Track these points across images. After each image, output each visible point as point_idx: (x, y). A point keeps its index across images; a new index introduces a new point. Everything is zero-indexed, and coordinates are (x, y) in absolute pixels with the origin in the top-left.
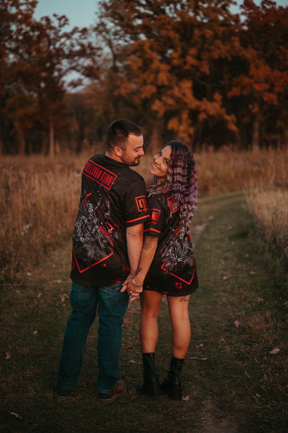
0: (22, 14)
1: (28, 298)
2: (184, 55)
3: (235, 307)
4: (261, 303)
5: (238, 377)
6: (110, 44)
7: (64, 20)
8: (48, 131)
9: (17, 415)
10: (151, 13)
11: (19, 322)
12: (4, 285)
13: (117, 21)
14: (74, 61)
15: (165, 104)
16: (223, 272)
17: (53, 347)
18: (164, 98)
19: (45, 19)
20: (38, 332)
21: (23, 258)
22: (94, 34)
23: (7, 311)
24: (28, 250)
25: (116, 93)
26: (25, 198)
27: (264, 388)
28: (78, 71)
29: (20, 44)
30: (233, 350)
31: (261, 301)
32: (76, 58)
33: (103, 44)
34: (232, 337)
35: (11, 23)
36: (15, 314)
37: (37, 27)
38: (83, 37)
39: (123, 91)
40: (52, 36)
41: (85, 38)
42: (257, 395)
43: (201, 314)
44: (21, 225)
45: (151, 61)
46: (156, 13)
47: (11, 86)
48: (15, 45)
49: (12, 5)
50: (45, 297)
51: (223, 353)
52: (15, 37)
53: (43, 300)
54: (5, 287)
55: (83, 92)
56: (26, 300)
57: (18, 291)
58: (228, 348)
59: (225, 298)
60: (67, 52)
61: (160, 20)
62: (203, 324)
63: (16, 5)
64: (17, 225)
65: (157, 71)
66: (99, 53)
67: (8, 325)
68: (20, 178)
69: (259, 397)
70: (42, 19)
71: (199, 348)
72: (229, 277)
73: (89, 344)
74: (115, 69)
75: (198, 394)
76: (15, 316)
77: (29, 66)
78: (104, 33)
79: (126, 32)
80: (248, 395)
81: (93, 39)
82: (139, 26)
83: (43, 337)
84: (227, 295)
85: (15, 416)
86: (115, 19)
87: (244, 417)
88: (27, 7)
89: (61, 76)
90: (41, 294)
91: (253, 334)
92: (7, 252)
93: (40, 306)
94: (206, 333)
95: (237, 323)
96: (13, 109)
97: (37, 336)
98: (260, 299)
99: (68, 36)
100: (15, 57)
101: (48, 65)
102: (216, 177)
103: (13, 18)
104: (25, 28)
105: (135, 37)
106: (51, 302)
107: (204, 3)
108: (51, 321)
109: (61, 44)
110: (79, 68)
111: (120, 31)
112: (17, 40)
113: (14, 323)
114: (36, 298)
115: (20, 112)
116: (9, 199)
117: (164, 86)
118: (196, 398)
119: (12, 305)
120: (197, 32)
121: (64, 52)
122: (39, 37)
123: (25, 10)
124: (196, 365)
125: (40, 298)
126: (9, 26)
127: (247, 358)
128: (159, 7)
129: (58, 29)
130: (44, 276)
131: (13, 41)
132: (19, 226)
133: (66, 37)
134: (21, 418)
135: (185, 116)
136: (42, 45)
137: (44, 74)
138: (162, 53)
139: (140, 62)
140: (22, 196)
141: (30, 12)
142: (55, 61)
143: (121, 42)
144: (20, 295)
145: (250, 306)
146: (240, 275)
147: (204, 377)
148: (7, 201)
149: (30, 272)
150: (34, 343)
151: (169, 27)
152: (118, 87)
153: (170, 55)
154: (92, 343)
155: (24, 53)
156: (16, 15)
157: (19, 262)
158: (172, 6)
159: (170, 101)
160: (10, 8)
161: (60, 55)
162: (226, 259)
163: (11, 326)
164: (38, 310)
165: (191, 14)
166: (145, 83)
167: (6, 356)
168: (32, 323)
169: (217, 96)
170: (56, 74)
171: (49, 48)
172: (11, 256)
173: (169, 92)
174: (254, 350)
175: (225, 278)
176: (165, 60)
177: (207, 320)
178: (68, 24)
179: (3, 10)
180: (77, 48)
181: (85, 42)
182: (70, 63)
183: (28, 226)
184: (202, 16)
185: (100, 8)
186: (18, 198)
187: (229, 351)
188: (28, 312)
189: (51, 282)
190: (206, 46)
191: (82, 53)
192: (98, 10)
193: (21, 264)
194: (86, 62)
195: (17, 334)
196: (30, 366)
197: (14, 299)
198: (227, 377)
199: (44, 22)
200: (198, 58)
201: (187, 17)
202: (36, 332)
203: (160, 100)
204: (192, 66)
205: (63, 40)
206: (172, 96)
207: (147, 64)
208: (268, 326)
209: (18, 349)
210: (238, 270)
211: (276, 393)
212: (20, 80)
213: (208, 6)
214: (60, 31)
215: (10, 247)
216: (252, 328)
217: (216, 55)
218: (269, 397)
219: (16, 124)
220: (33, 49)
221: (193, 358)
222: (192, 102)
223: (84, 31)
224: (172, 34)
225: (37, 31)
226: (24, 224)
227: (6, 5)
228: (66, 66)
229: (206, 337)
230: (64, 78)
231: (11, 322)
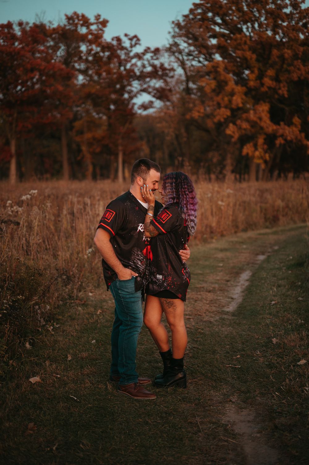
0: (92, 34)
1: (89, 314)
2: (260, 77)
3: (277, 328)
4: (301, 325)
5: (263, 381)
6: (183, 64)
7: (135, 40)
8: (117, 155)
9: (76, 398)
10: (227, 32)
11: (79, 333)
12: (68, 301)
13: (190, 41)
14: (145, 83)
15: (240, 128)
16: (273, 298)
17: (108, 353)
18: (239, 122)
19: (115, 39)
20: (96, 341)
21: (85, 280)
22: (166, 55)
23: (69, 324)
24: (91, 272)
25: (188, 117)
26: (88, 224)
27: (284, 388)
28: (149, 93)
29: (90, 65)
30: (265, 360)
31: (301, 323)
32: (148, 79)
33: (175, 65)
34: (267, 351)
35: (81, 44)
36: (76, 326)
37: (107, 47)
38: (155, 58)
39: (195, 115)
40: (123, 57)
41: (157, 59)
42: (276, 393)
43: (244, 333)
44: (84, 249)
45: (226, 83)
46: (231, 32)
47: (79, 109)
48: (84, 66)
49: (82, 25)
50: (104, 314)
51: (256, 363)
52: (84, 58)
53: (102, 316)
54: (68, 304)
55: (154, 115)
56: (87, 316)
57: (80, 308)
58: (261, 359)
59: (269, 320)
60: (138, 73)
61: (236, 40)
62: (243, 341)
63: (86, 24)
64: (81, 249)
65: (232, 94)
66: (171, 74)
67: (70, 335)
68: (85, 204)
69: (278, 395)
70: (113, 39)
71: (236, 359)
72: (276, 301)
73: (140, 352)
74: (188, 90)
75: (227, 392)
76: (76, 328)
77: (98, 87)
78: (176, 54)
79: (200, 52)
80: (270, 394)
81: (166, 60)
82: (213, 46)
83: (100, 346)
84: (271, 317)
85: (74, 399)
86: (189, 38)
87: (262, 409)
88: (98, 26)
89: (131, 98)
90: (101, 311)
91: (286, 349)
92: (71, 273)
93: (99, 321)
94: (245, 348)
95: (274, 340)
96: (81, 132)
97: (95, 344)
98: (301, 321)
99: (139, 56)
100: (84, 79)
101: (118, 86)
102: (287, 206)
103: (83, 38)
104: (96, 48)
105: (209, 58)
106: (109, 318)
107: (284, 21)
108: (108, 333)
109: (132, 65)
110: (150, 90)
111: (194, 51)
112: (87, 61)
113: (76, 334)
114: (96, 314)
115: (88, 136)
116: (74, 225)
117: (239, 109)
118: (225, 395)
119: (74, 319)
120: (275, 52)
121: (135, 73)
122: (109, 58)
123: (96, 30)
124: (231, 371)
125: (99, 315)
126: (79, 47)
127: (276, 367)
128: (236, 26)
129: (129, 49)
130: (104, 296)
131: (82, 62)
132: (83, 249)
133: (137, 58)
134: (78, 400)
135: (261, 141)
136: (112, 66)
137: (113, 96)
138: (239, 74)
139: (213, 84)
140: (87, 222)
141: (100, 32)
142: (125, 83)
143: (194, 63)
144: (82, 311)
145: (290, 326)
146: (288, 301)
147: (236, 380)
148: (72, 227)
149: (91, 292)
150: (92, 349)
151: (246, 47)
152: (190, 110)
153: (247, 75)
154: (143, 352)
155: (94, 75)
156: (87, 34)
157: (82, 283)
158: (249, 24)
159: (245, 125)
160: (81, 28)
161: (131, 77)
162: (279, 286)
163: (73, 336)
164: (97, 324)
165: (269, 33)
166: (219, 105)
167: (68, 358)
168: (91, 335)
169: (296, 120)
170: (126, 96)
171: (119, 68)
172: (75, 277)
173: (244, 116)
174: (284, 361)
175: (273, 302)
176: (242, 81)
177: (248, 338)
178: (140, 44)
179: (73, 30)
180: (149, 69)
181: (157, 63)
182: (141, 85)
183: (90, 250)
184: (282, 35)
185: (173, 28)
186: (82, 224)
187: (262, 362)
188: (88, 325)
189: (110, 302)
190: (285, 66)
191: (154, 74)
192: (171, 30)
193: (84, 284)
194: (157, 84)
195: (78, 342)
196: (88, 366)
197: (76, 314)
198: (255, 380)
199: (115, 43)
200: (277, 79)
201: (265, 36)
202: (94, 341)
203: (235, 124)
204: (269, 88)
205: (134, 61)
206: (248, 120)
207: (221, 86)
208: (302, 343)
209: (78, 353)
210: (287, 296)
211: (293, 393)
212: (89, 102)
213: (287, 25)
214: (131, 51)
215: (74, 269)
216: (286, 344)
217: (295, 77)
218: (287, 395)
219: (84, 148)
220: (102, 70)
221: (229, 366)
222: (269, 126)
223: (157, 51)
224: (248, 54)
225: (108, 51)
226: (87, 248)
227: (76, 25)
228: (136, 88)
229: (244, 350)
230: (135, 100)
231: (73, 333)
